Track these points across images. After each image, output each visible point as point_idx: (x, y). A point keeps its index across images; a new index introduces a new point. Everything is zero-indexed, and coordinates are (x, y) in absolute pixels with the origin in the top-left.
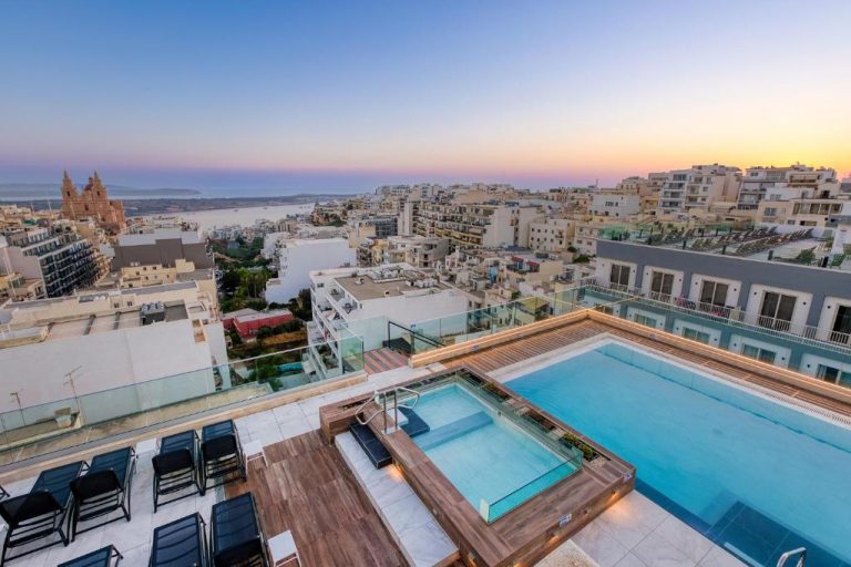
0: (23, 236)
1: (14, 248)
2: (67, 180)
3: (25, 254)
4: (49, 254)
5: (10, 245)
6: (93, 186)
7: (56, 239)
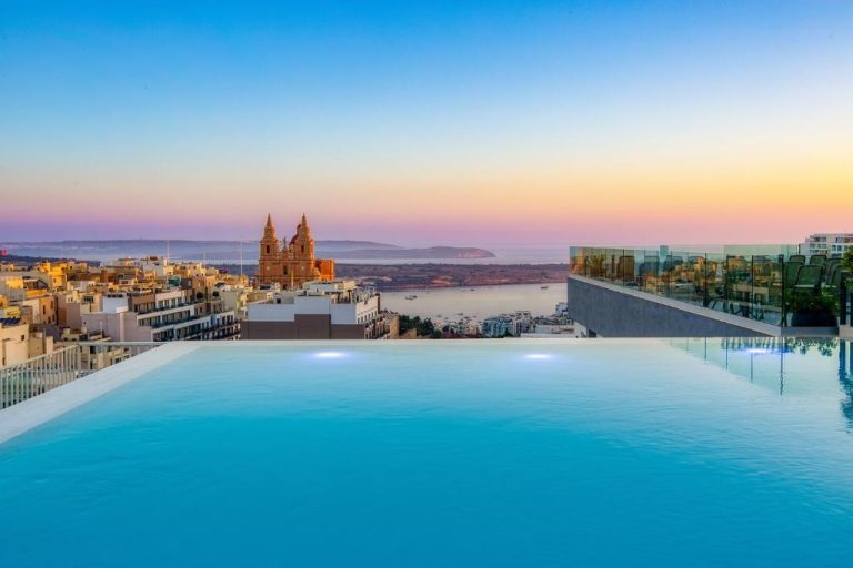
0: (150, 299)
1: (133, 313)
2: (269, 230)
3: (142, 323)
4: (170, 327)
5: (130, 310)
6: (301, 239)
7: (192, 308)
